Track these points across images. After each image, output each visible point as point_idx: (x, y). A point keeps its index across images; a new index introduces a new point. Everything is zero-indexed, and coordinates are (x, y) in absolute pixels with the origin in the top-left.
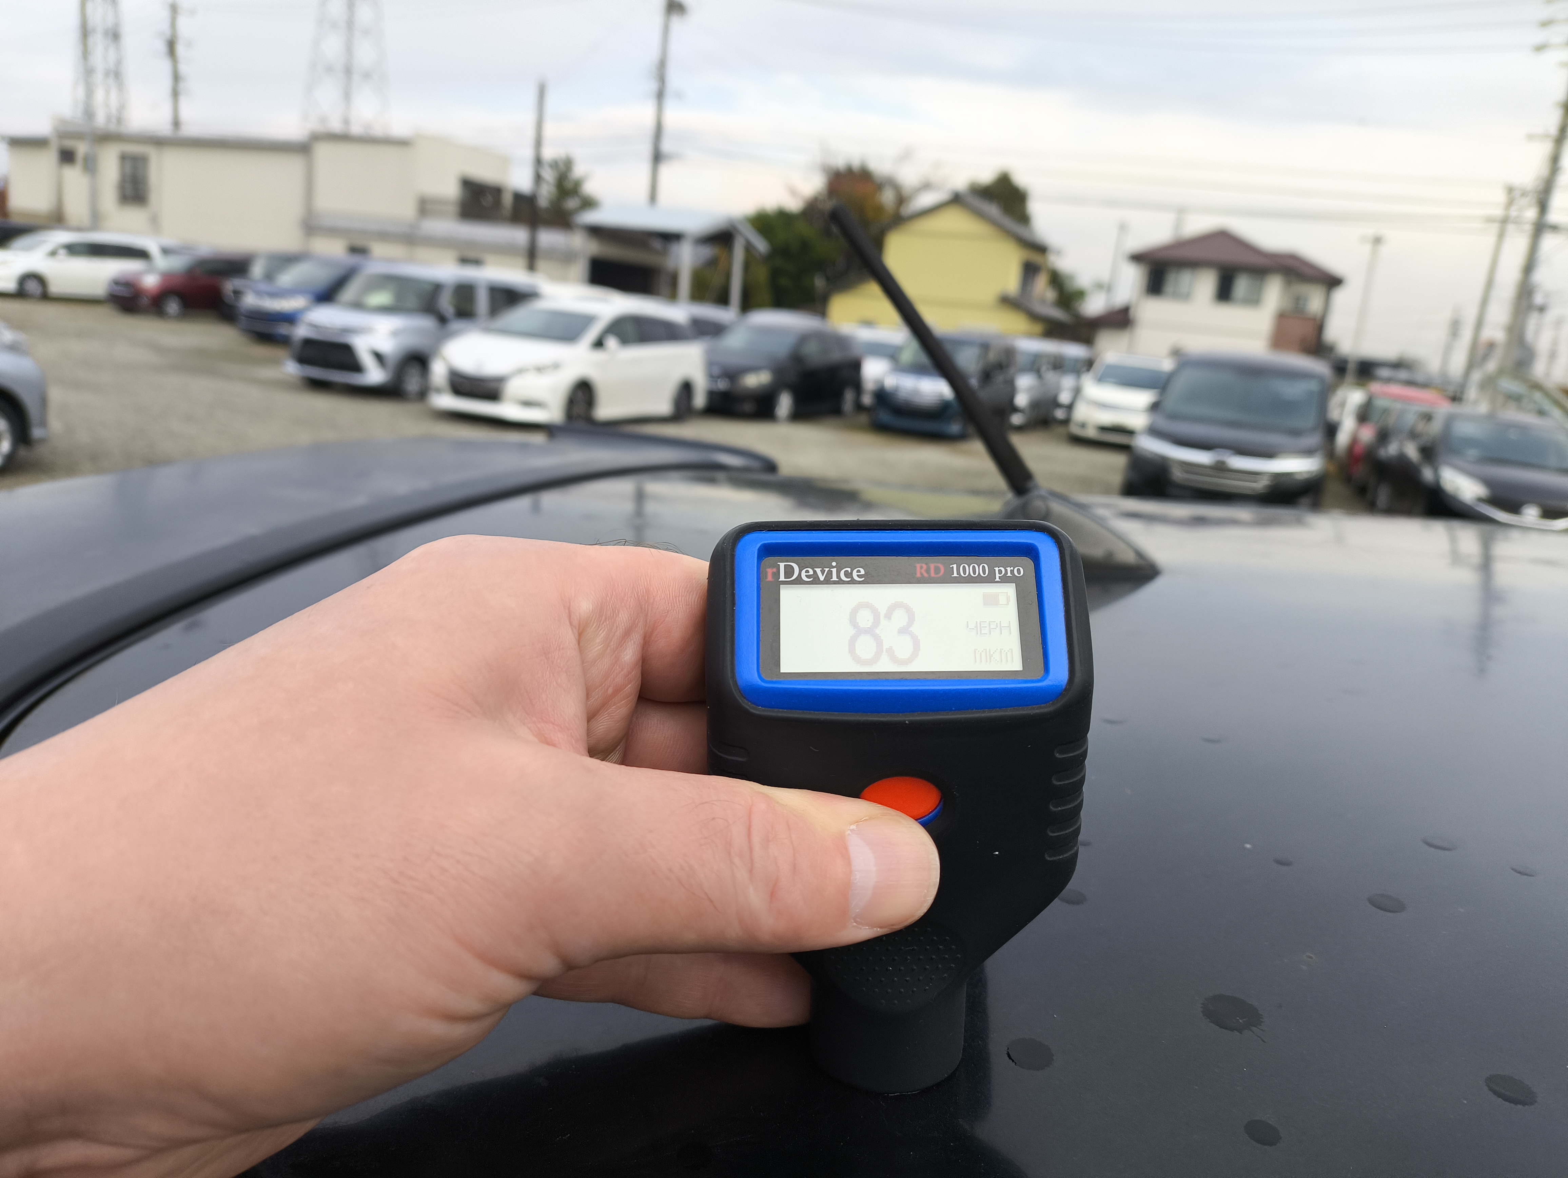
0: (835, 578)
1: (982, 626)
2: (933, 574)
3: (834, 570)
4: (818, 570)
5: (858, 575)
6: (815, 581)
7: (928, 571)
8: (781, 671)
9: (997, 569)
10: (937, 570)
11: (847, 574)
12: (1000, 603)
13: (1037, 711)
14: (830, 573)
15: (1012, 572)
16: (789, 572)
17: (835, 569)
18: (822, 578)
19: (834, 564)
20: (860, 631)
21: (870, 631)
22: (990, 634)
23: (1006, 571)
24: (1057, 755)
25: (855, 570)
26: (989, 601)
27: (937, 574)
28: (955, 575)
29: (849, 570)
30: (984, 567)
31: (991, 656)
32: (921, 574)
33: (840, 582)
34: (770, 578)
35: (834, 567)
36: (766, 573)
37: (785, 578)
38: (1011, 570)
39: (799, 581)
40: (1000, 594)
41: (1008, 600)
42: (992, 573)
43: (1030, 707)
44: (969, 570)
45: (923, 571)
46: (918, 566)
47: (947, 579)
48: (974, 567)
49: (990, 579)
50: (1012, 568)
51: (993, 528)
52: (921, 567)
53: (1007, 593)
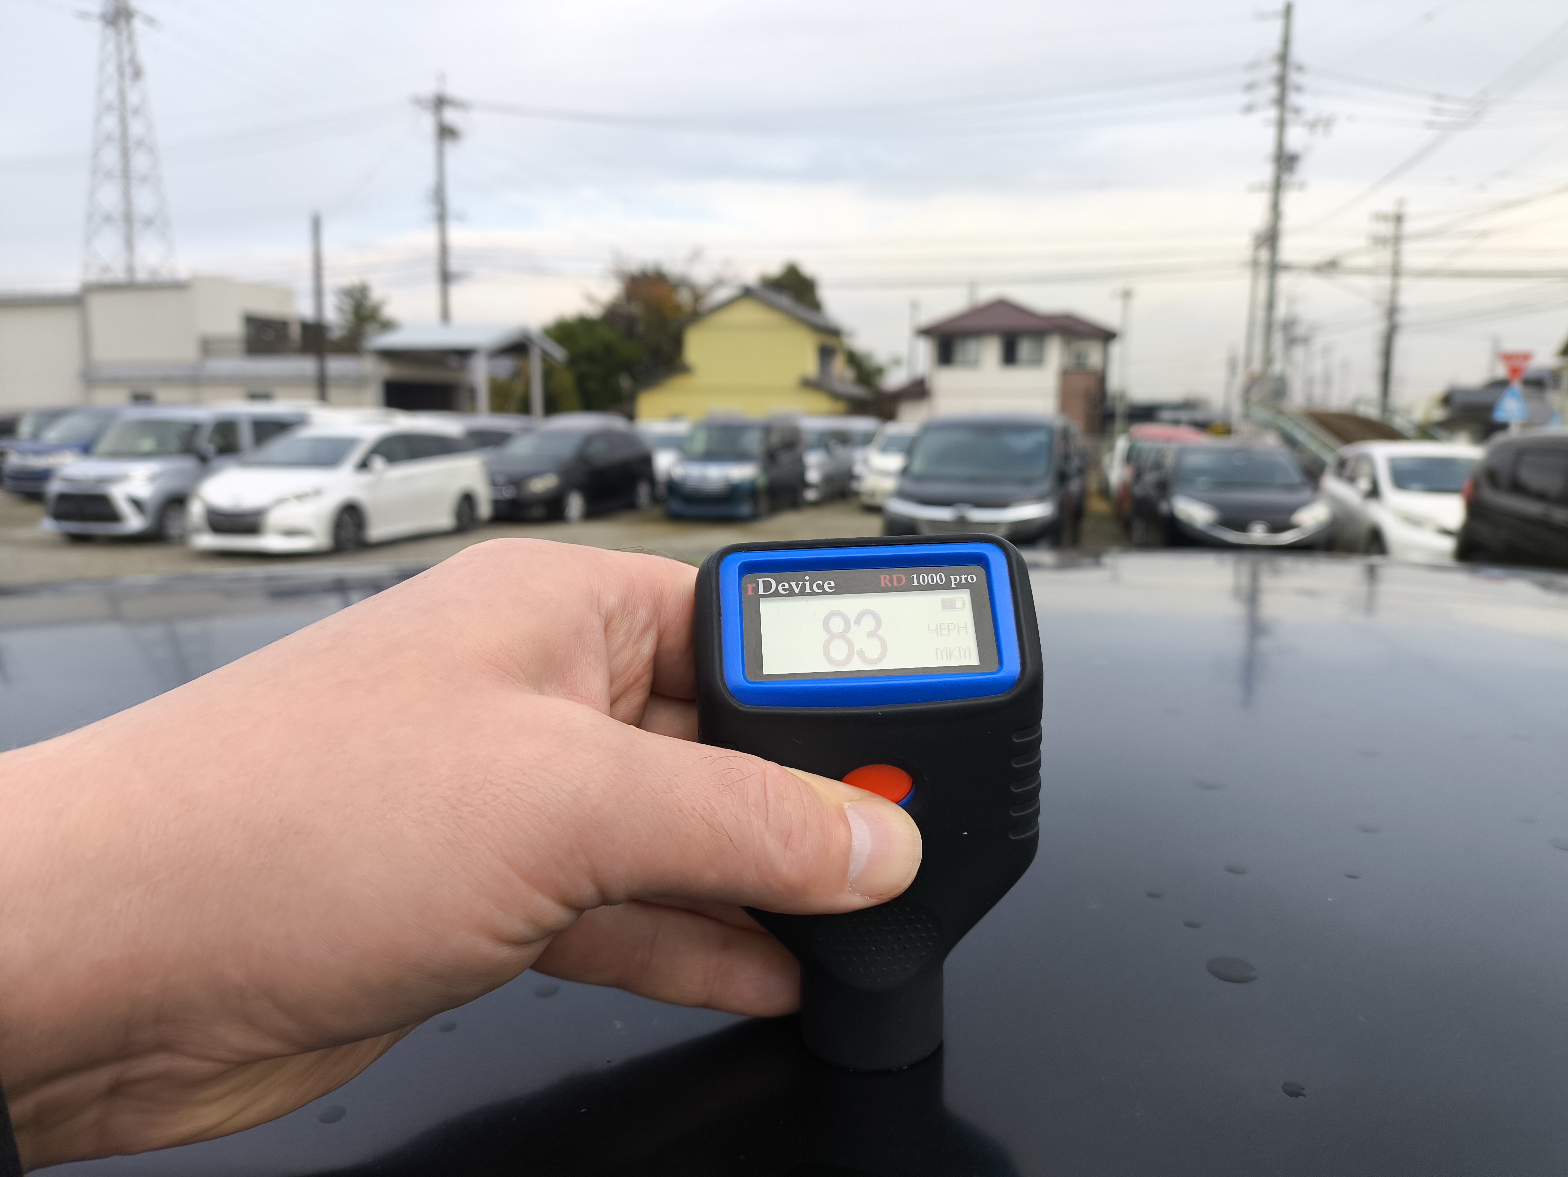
0: (808, 590)
1: (942, 627)
2: (895, 584)
3: (808, 584)
4: (793, 584)
5: (828, 587)
6: (791, 593)
7: (891, 581)
8: (764, 674)
9: (952, 577)
10: (899, 580)
11: (818, 587)
12: (957, 607)
13: (995, 700)
14: (804, 586)
15: (966, 579)
16: (767, 586)
17: (809, 582)
18: (797, 591)
19: (807, 578)
20: (833, 636)
21: (842, 636)
22: (949, 634)
23: (961, 578)
24: (1015, 740)
25: (826, 583)
26: (948, 606)
27: (899, 584)
28: (916, 583)
29: (821, 582)
30: (941, 576)
31: (951, 654)
32: (885, 584)
33: (813, 593)
34: (750, 592)
35: (807, 581)
36: (747, 588)
37: (764, 592)
38: (965, 578)
39: (776, 594)
40: (956, 599)
41: (964, 604)
42: (948, 581)
43: (988, 697)
44: (928, 579)
45: (887, 581)
46: (882, 577)
47: (909, 588)
48: (932, 576)
49: (947, 586)
50: (966, 576)
51: (947, 541)
52: (885, 578)
53: (962, 598)
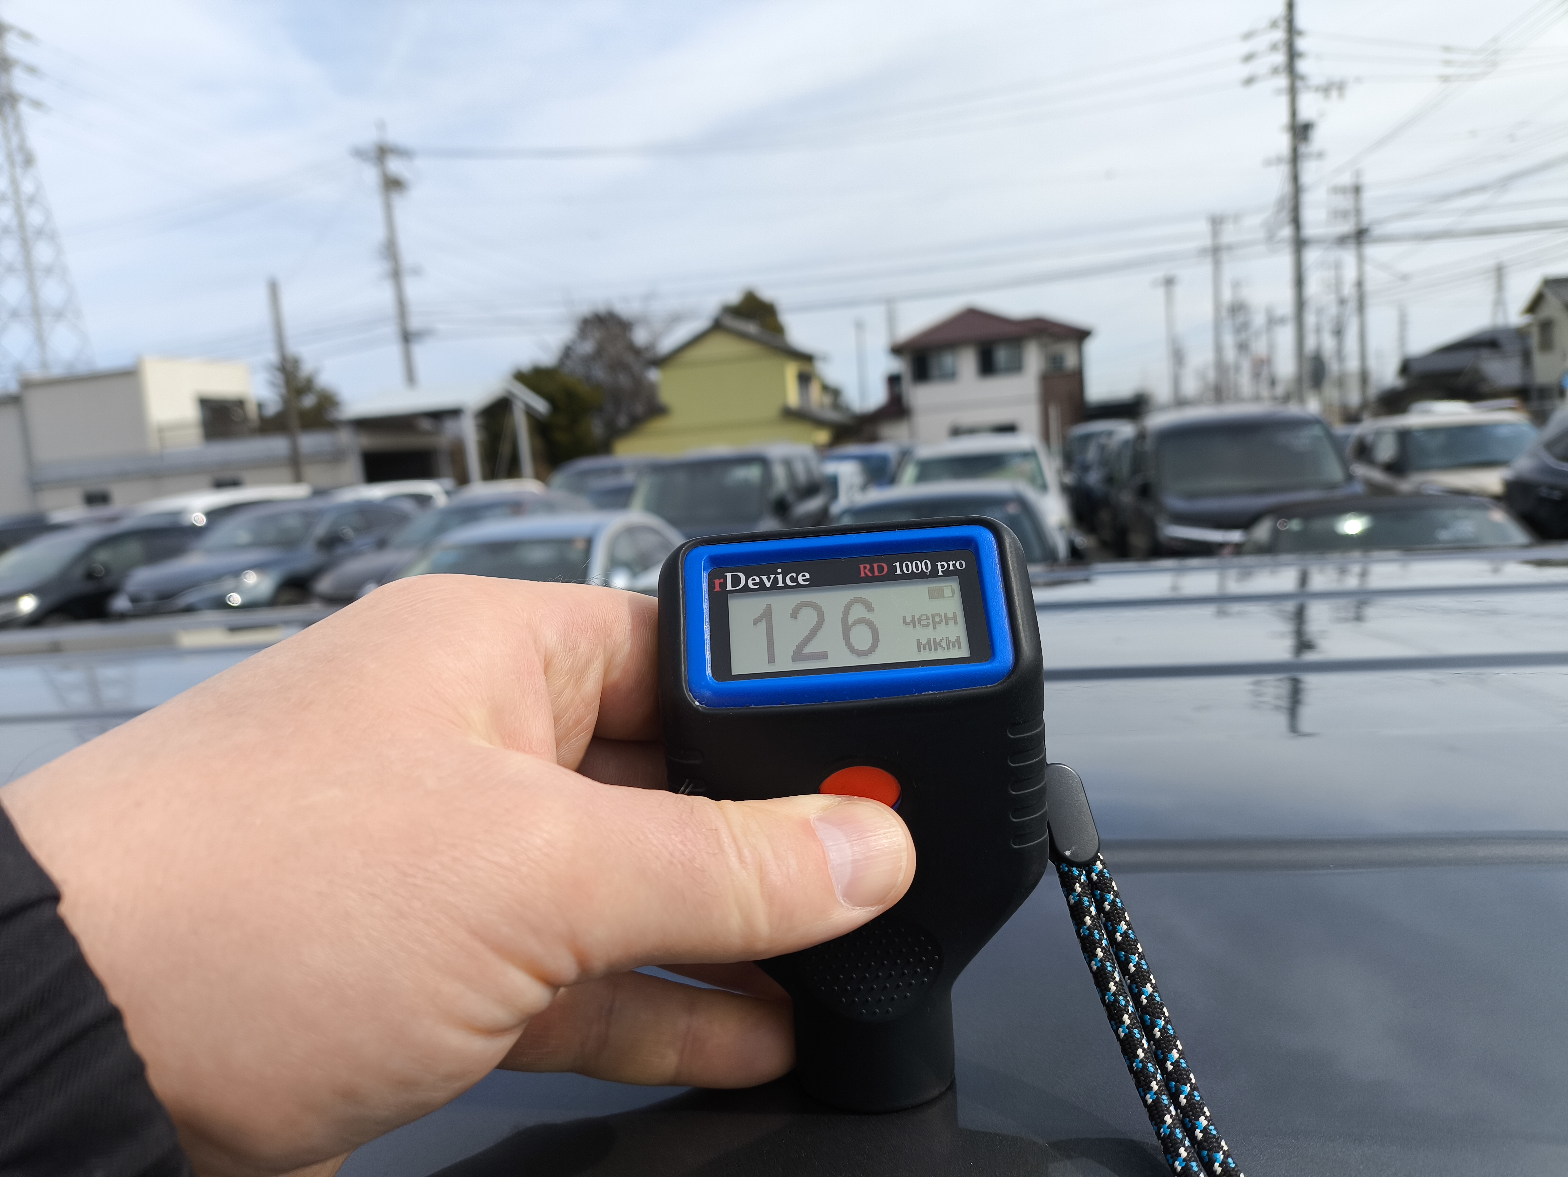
0: (781, 584)
3: (780, 577)
4: (764, 578)
5: (803, 580)
6: (762, 587)
7: (872, 570)
8: (734, 674)
9: (939, 565)
10: (881, 569)
11: (792, 579)
13: (987, 690)
14: (776, 579)
15: (954, 565)
16: (736, 581)
17: (781, 575)
18: (768, 586)
19: (779, 570)
23: (948, 565)
24: (1010, 736)
25: (800, 575)
26: (935, 596)
27: (880, 573)
28: (899, 572)
29: (794, 575)
30: (926, 563)
31: (939, 645)
32: (865, 573)
33: (787, 588)
34: (717, 588)
35: (779, 574)
36: (714, 584)
37: (732, 587)
39: (746, 589)
40: (944, 588)
41: (953, 595)
42: (935, 569)
43: (979, 687)
44: (912, 567)
46: (862, 567)
47: (891, 577)
48: (916, 564)
49: (932, 575)
50: (954, 562)
51: (932, 526)
52: (865, 568)
53: (951, 586)
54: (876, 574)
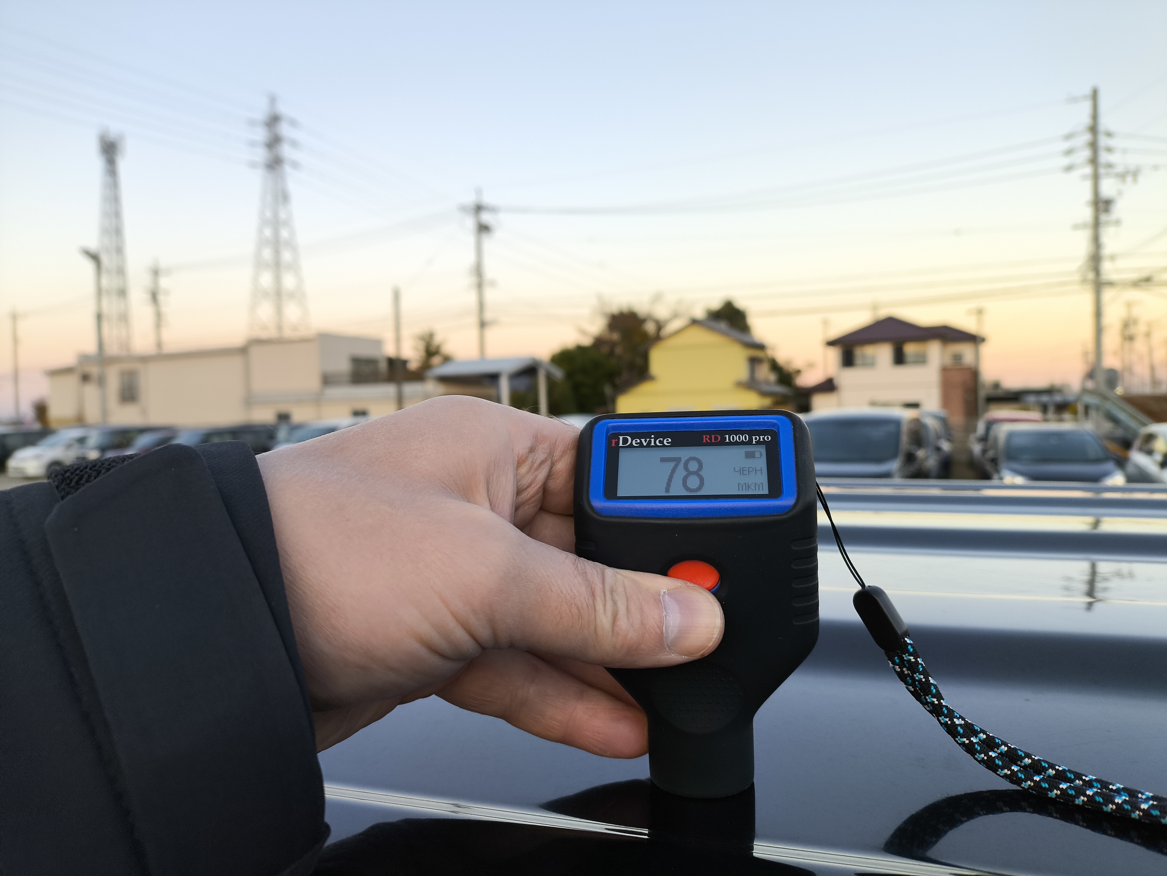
0: (653, 444)
1: (744, 469)
4: (643, 440)
5: (667, 442)
6: (642, 446)
7: (710, 439)
8: (618, 496)
9: (754, 437)
10: (716, 438)
11: (660, 442)
12: (757, 457)
14: (650, 441)
15: (763, 438)
16: (625, 441)
17: (653, 438)
19: (652, 436)
22: (749, 474)
23: (760, 438)
25: (665, 439)
26: (749, 456)
27: (716, 441)
28: (727, 441)
29: (661, 439)
30: (745, 436)
31: (749, 487)
32: (706, 440)
33: (657, 447)
34: (613, 445)
36: (611, 442)
37: (623, 445)
39: (632, 447)
40: (756, 451)
41: (762, 456)
42: (751, 439)
44: (736, 438)
47: (722, 443)
48: (739, 436)
49: (750, 442)
52: (706, 437)
53: (761, 451)
54: (713, 441)
